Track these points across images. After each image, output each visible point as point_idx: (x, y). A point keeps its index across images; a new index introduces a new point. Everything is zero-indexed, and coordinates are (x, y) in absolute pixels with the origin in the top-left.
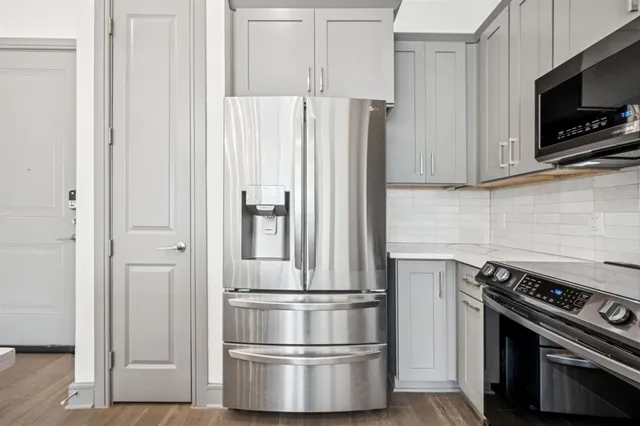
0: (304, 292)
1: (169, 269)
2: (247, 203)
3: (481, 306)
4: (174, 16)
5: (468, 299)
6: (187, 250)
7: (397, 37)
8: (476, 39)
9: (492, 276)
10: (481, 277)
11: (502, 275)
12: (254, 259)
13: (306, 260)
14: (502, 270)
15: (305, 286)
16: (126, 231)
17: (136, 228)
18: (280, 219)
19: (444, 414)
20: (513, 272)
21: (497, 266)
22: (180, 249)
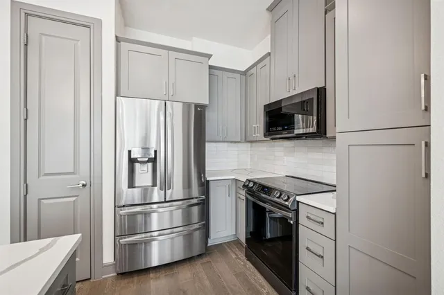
0: (166, 202)
1: (74, 198)
2: (132, 157)
3: (244, 198)
4: (78, 41)
5: (240, 195)
6: (88, 186)
7: (211, 67)
8: (244, 73)
9: (248, 185)
10: (244, 186)
11: (251, 185)
12: (134, 187)
13: (166, 185)
14: (251, 183)
15: (165, 199)
16: (39, 176)
17: (46, 175)
18: (150, 165)
19: (230, 249)
20: (255, 183)
21: (250, 181)
22: (84, 185)
